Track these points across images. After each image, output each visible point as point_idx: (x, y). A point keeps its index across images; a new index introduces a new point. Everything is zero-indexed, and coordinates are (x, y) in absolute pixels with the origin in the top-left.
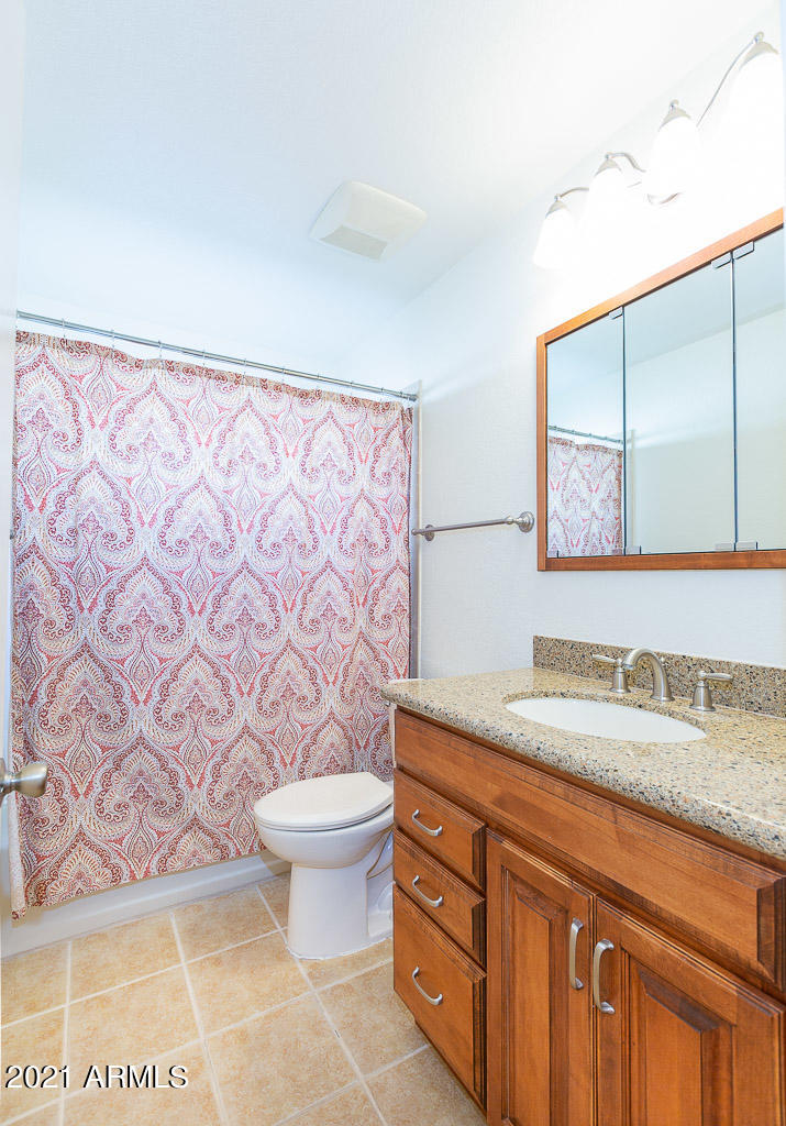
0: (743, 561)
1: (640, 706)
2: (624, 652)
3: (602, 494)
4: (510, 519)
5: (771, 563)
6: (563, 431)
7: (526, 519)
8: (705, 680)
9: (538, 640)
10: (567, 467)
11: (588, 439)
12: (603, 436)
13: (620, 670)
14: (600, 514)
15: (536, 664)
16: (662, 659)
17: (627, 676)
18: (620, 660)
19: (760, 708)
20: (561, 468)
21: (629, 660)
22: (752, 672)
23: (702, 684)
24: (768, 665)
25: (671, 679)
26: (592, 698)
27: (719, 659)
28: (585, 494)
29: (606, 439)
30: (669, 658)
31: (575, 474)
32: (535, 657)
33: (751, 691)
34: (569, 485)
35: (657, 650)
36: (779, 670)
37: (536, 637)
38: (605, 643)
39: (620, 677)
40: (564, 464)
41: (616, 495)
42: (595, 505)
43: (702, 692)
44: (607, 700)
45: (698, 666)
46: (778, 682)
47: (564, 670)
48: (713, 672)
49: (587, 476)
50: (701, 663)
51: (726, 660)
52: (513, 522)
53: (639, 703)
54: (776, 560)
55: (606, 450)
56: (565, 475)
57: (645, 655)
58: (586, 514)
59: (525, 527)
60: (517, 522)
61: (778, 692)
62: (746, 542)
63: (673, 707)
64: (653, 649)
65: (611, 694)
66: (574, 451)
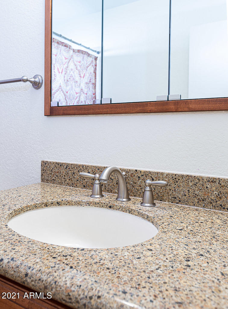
0: (172, 107)
1: (110, 207)
2: (101, 170)
3: (86, 80)
4: (25, 78)
5: (188, 108)
6: (65, 38)
7: (37, 80)
8: (150, 186)
9: (45, 164)
10: (67, 60)
11: (80, 46)
12: (88, 47)
13: (97, 182)
14: (85, 90)
15: (43, 180)
16: (124, 173)
17: (101, 185)
18: (97, 176)
19: (180, 201)
20: (64, 61)
21: (104, 176)
22: (176, 179)
23: (148, 188)
24: (185, 173)
25: (129, 186)
26: (78, 204)
27: (156, 171)
28: (77, 78)
29: (89, 48)
30: (127, 171)
31: (72, 66)
32: (42, 175)
33: (175, 190)
34: (68, 71)
35: (122, 167)
36: (191, 176)
37: (43, 162)
38: (87, 164)
39: (97, 187)
40: (66, 59)
41: (93, 81)
42: (83, 85)
43: (148, 194)
44: (89, 204)
45: (144, 176)
46: (191, 184)
47: (61, 183)
48: (153, 180)
49: (79, 68)
50: (147, 174)
51: (161, 171)
52: (27, 80)
53: (109, 205)
54: (192, 106)
55: (89, 55)
56: (66, 65)
57: (115, 171)
58: (78, 90)
59: (36, 85)
60: (29, 81)
61: (190, 190)
62: (175, 95)
63: (130, 204)
64: (119, 167)
65: (91, 200)
66: (71, 52)
